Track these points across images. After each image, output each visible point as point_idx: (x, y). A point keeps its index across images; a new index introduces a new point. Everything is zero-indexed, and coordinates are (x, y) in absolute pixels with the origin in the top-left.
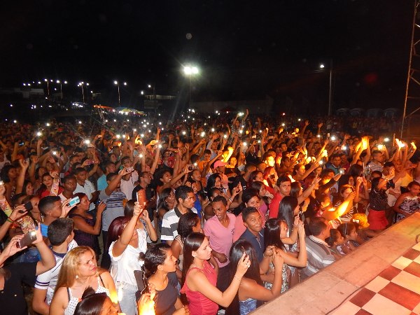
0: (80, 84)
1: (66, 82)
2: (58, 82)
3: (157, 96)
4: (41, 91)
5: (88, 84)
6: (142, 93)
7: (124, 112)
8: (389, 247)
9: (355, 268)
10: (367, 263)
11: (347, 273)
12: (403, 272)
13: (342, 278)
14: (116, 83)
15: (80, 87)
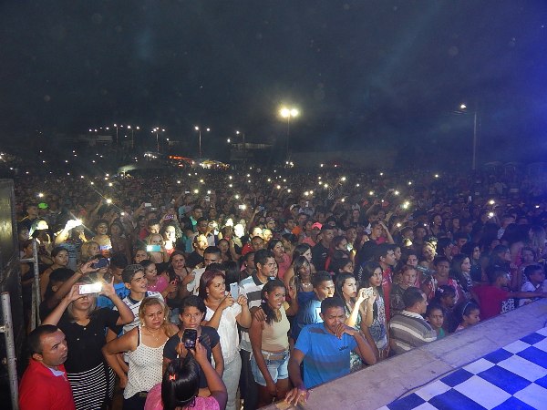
0: (155, 130)
1: (138, 128)
2: (129, 127)
3: (247, 144)
4: (109, 138)
5: (164, 130)
6: (229, 141)
7: (205, 165)
9: (457, 349)
11: (445, 353)
12: (515, 356)
13: (438, 358)
14: (197, 128)
15: (155, 133)
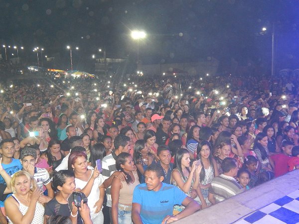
0: (36, 49)
1: (22, 48)
2: (15, 47)
3: (108, 59)
5: (43, 49)
6: (93, 57)
7: (76, 75)
8: (289, 183)
9: (256, 198)
10: (267, 194)
11: (248, 201)
12: (295, 200)
13: (243, 204)
14: (68, 47)
15: (36, 52)
